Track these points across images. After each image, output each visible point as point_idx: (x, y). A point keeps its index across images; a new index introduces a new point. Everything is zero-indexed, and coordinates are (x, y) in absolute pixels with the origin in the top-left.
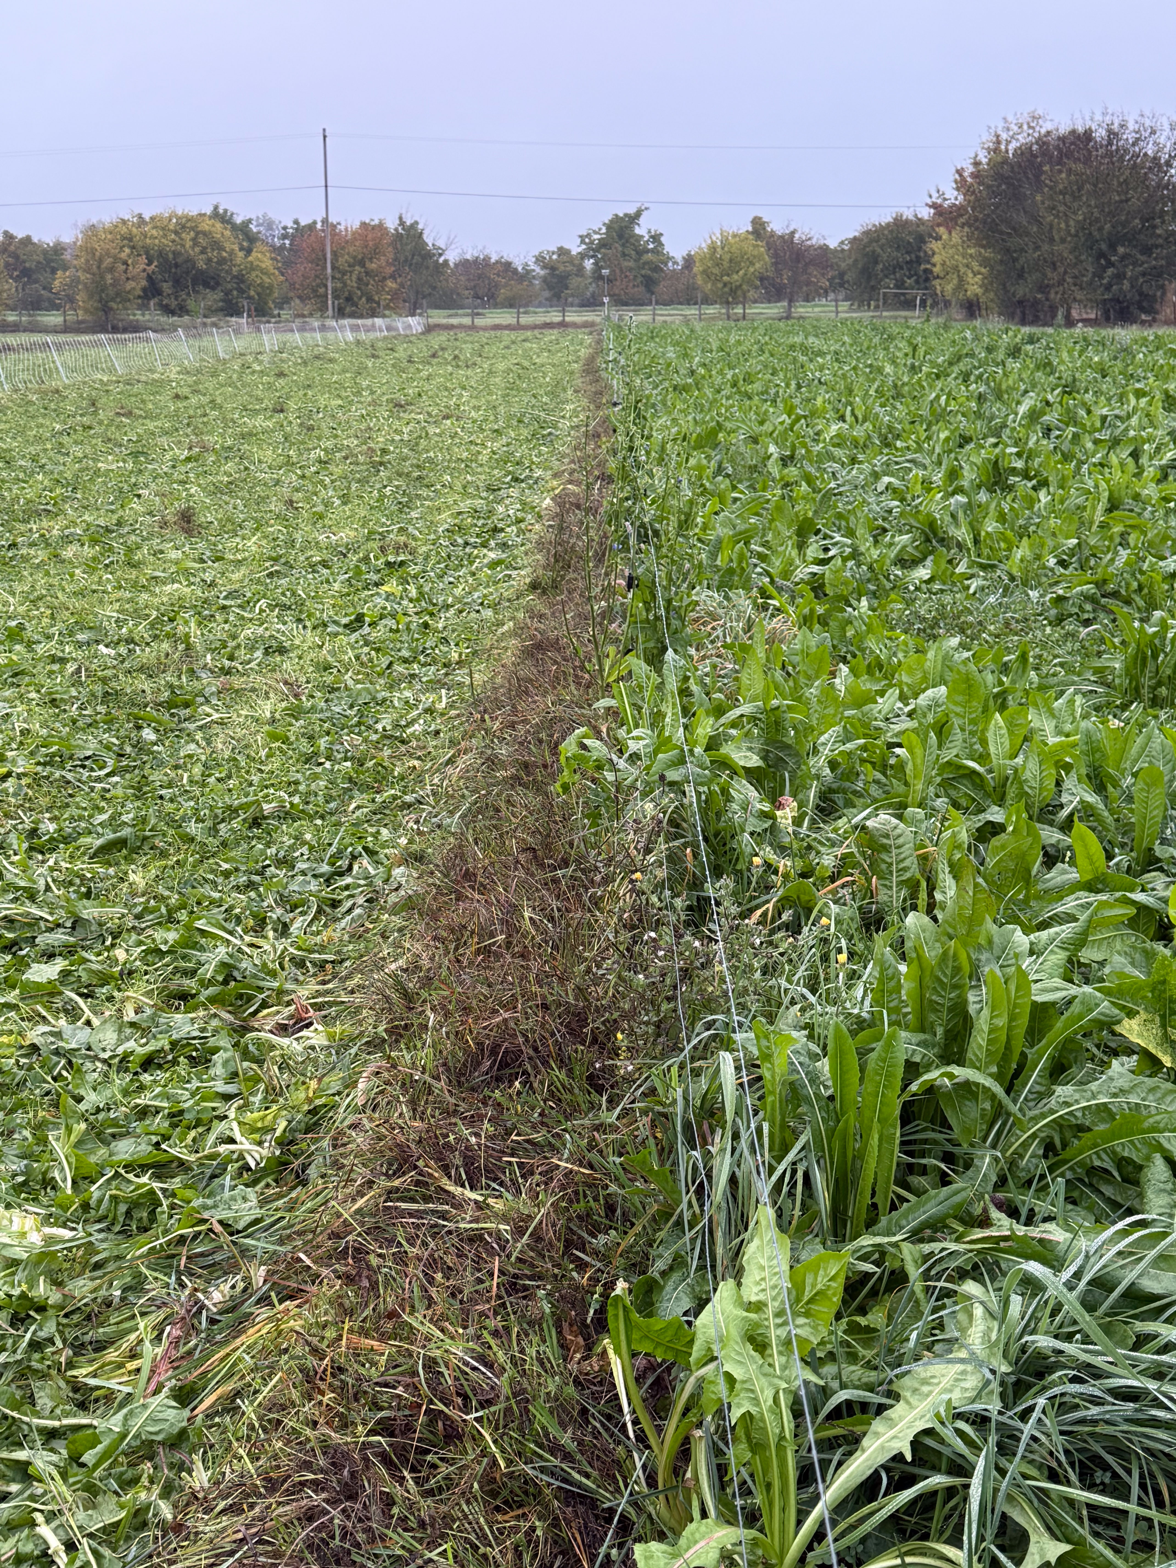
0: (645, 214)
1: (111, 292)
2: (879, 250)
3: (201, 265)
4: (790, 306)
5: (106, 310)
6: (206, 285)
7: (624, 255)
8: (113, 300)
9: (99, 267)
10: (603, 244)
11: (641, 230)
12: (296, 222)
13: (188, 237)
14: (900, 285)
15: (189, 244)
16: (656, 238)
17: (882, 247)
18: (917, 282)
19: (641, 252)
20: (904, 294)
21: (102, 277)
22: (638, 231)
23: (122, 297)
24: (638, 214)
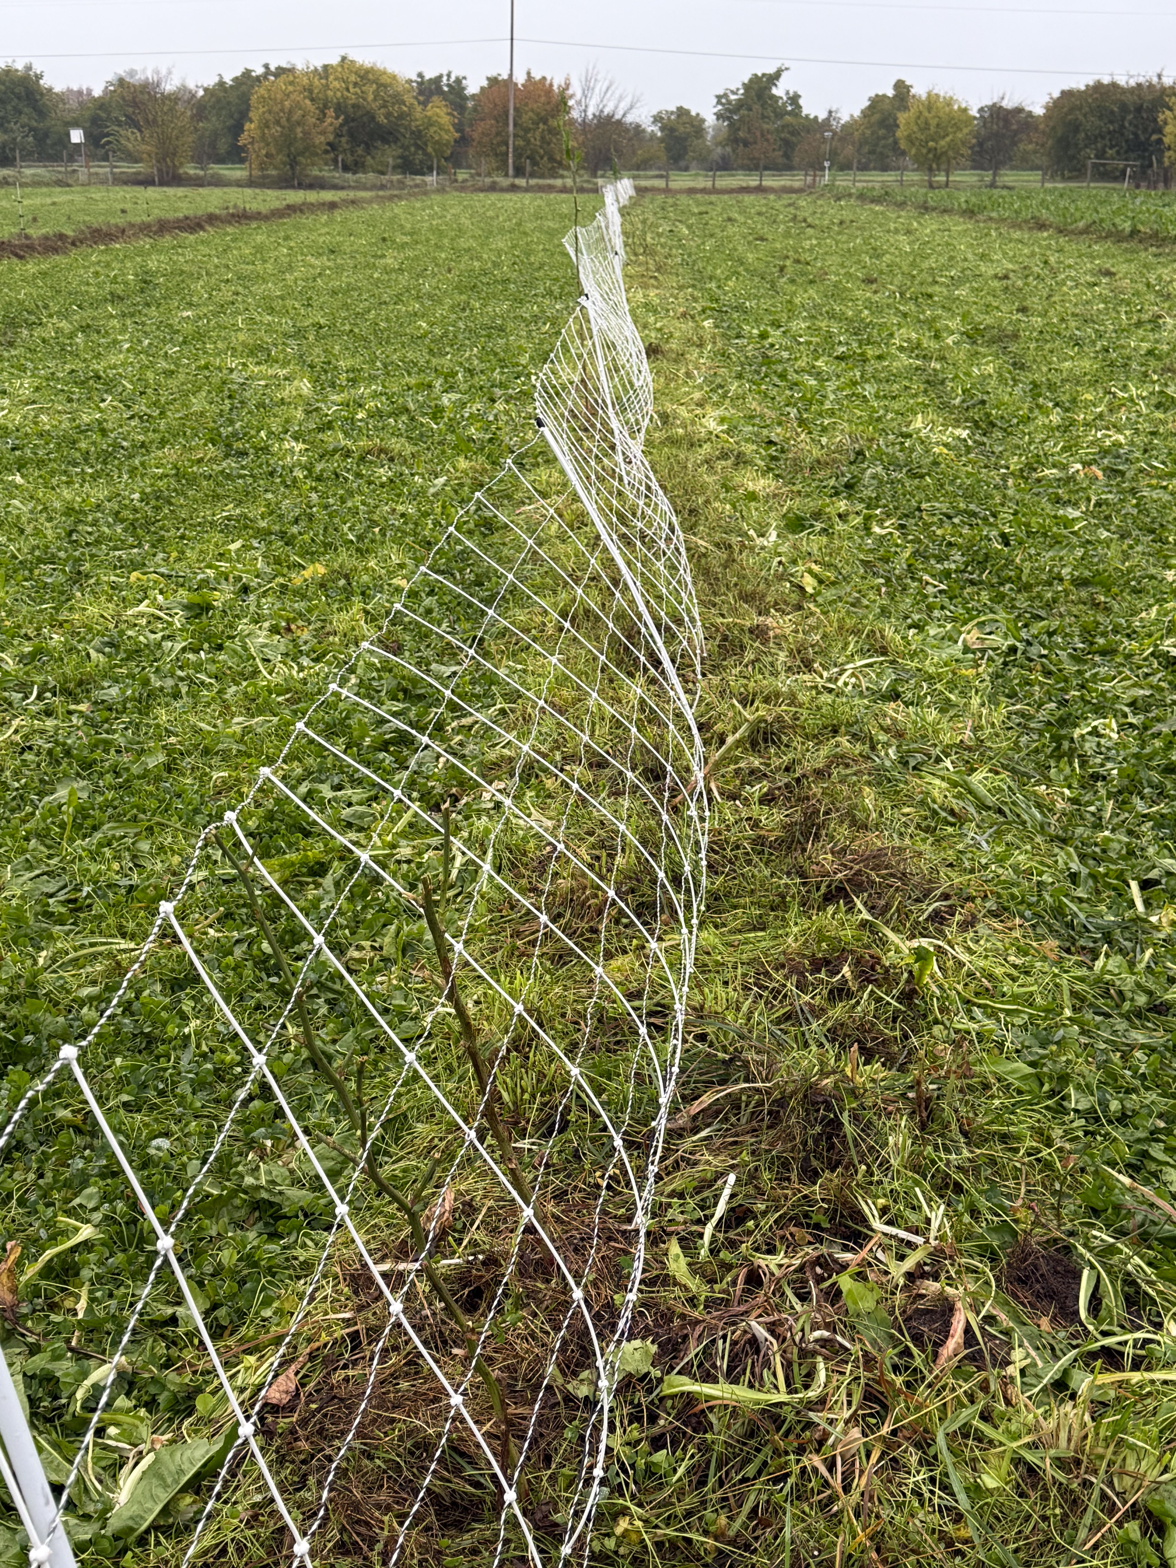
0: (784, 75)
1: (300, 145)
2: (1081, 117)
3: (382, 120)
4: (995, 175)
5: (293, 163)
6: (385, 141)
7: (763, 117)
8: (302, 154)
9: (288, 120)
10: (740, 104)
11: (779, 91)
12: (420, 75)
13: (371, 89)
14: (1101, 155)
15: (371, 97)
16: (794, 99)
17: (1085, 115)
18: (1118, 153)
19: (780, 113)
20: (1104, 165)
21: (292, 129)
22: (774, 91)
23: (309, 150)
24: (777, 75)
